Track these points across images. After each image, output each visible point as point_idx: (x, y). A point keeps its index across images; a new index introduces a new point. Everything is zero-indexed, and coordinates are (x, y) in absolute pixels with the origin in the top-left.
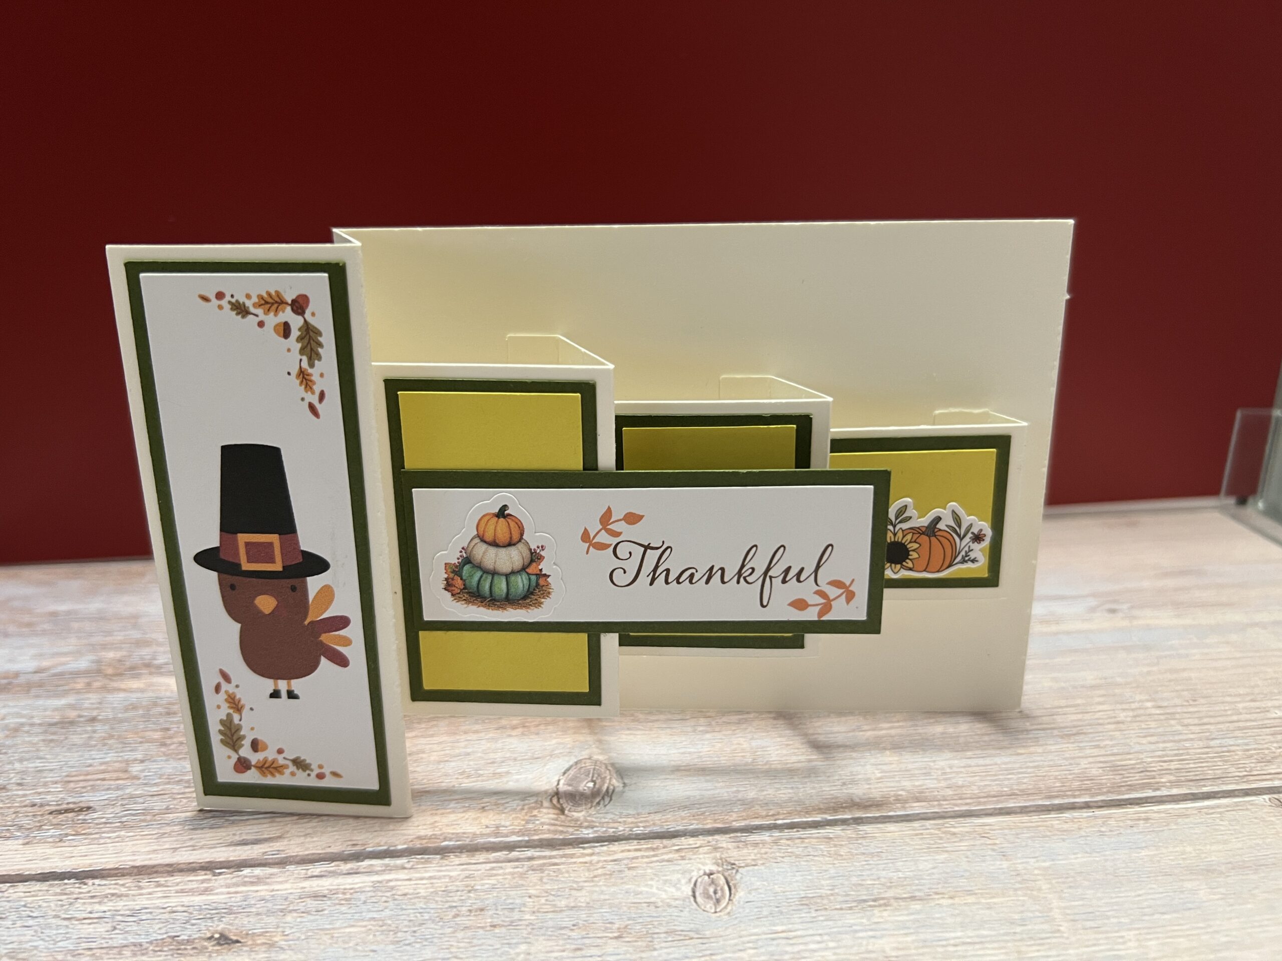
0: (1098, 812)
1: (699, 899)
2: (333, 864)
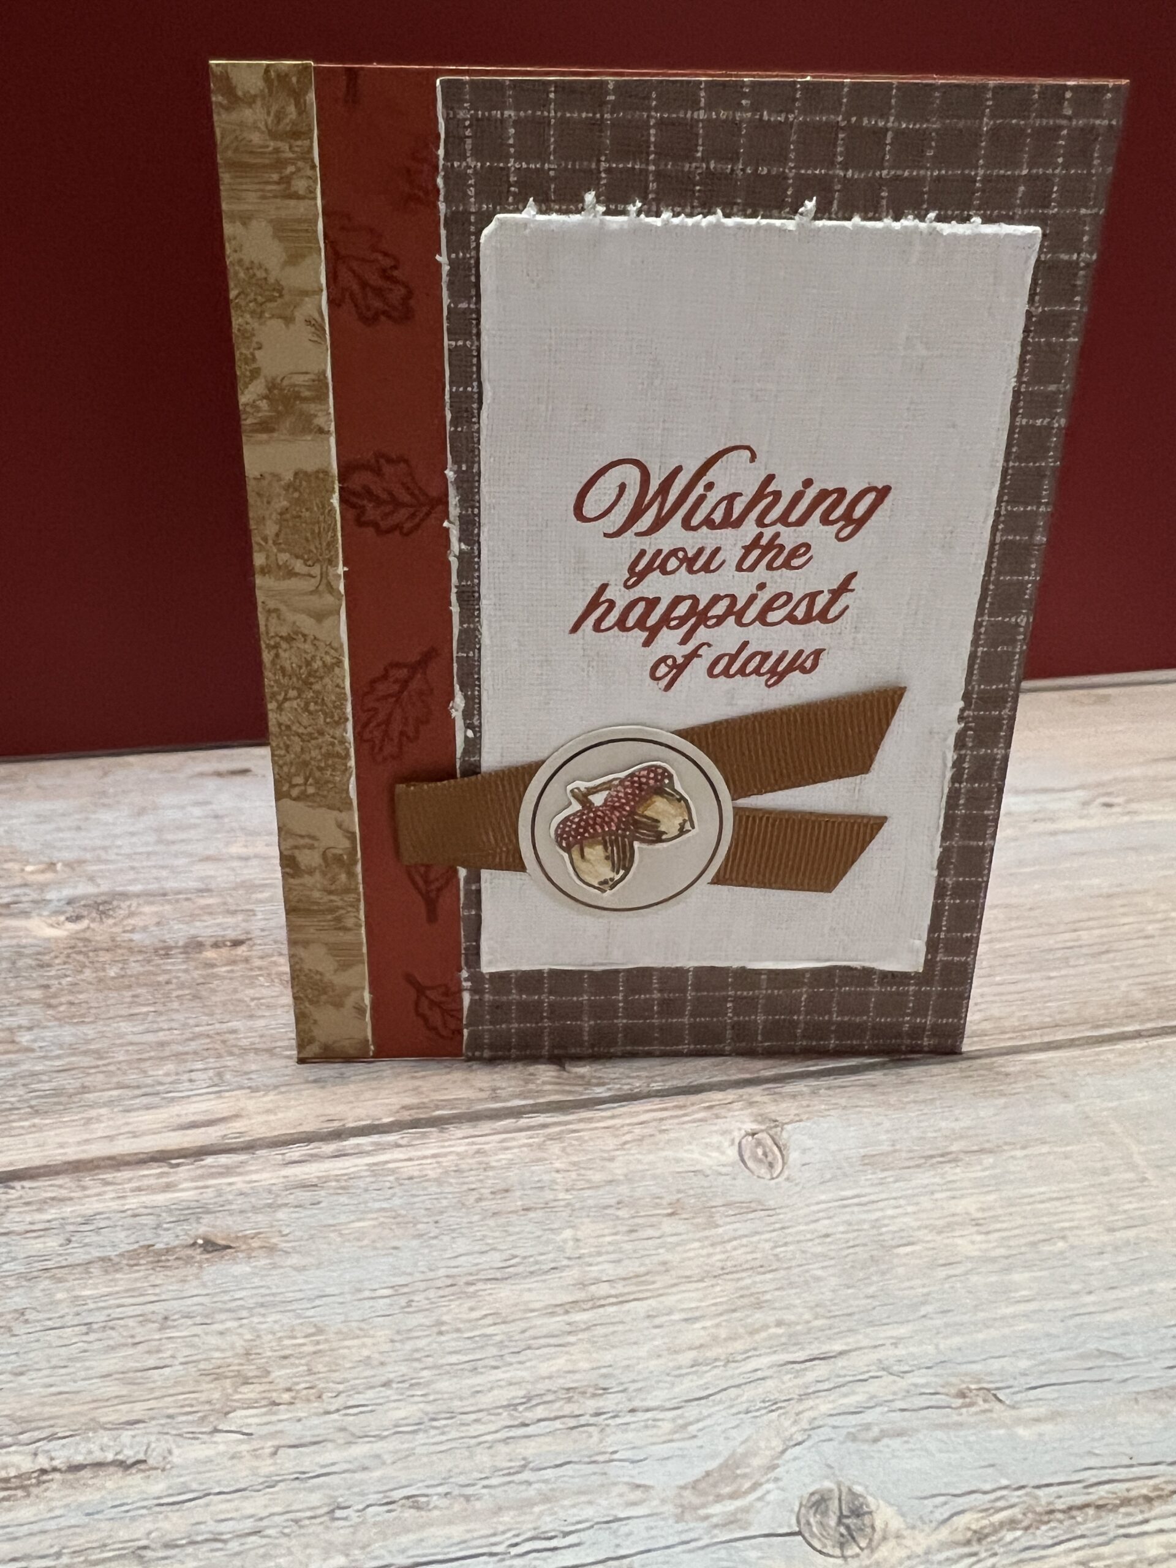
1: (750, 1164)
2: (312, 1146)
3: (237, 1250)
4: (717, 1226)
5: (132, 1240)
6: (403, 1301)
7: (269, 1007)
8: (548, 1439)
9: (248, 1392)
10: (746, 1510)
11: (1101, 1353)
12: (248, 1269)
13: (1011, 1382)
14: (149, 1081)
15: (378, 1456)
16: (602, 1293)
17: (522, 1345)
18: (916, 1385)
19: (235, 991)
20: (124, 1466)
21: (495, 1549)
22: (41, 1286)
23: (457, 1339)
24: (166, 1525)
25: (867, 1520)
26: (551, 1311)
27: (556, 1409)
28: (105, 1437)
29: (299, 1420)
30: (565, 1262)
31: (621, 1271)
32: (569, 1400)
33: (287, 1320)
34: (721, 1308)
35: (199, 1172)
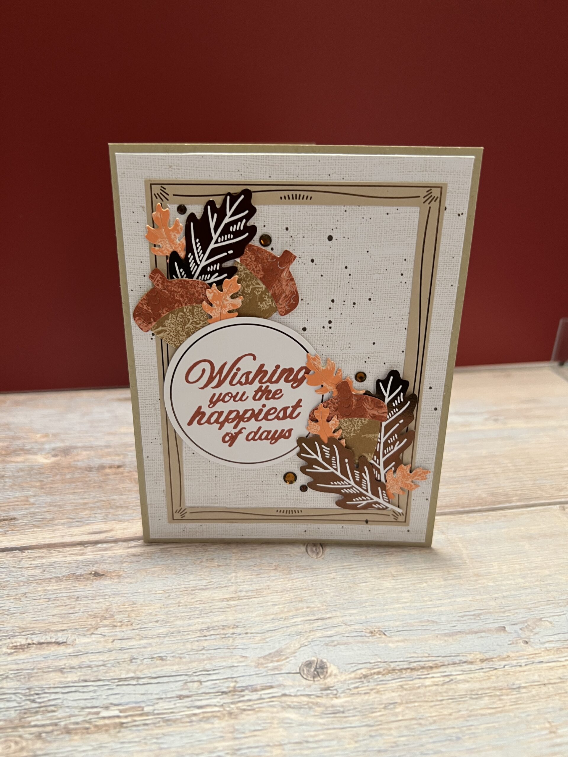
0: (484, 514)
1: (309, 553)
3: (107, 576)
4: (292, 574)
5: (68, 571)
6: (167, 595)
7: (129, 491)
8: (214, 641)
9: (106, 622)
10: (282, 665)
11: (428, 621)
12: (110, 583)
13: (391, 629)
14: (79, 517)
15: (150, 644)
16: (242, 595)
17: (209, 611)
18: (355, 629)
19: (117, 485)
20: (58, 643)
21: (188, 673)
22: (33, 585)
23: (186, 608)
24: (72, 662)
25: (325, 670)
26: (222, 600)
27: (217, 632)
28: (52, 634)
29: (123, 631)
30: (230, 584)
31: (251, 588)
32: (223, 629)
33: (122, 599)
34: (286, 602)
35: (95, 549)
